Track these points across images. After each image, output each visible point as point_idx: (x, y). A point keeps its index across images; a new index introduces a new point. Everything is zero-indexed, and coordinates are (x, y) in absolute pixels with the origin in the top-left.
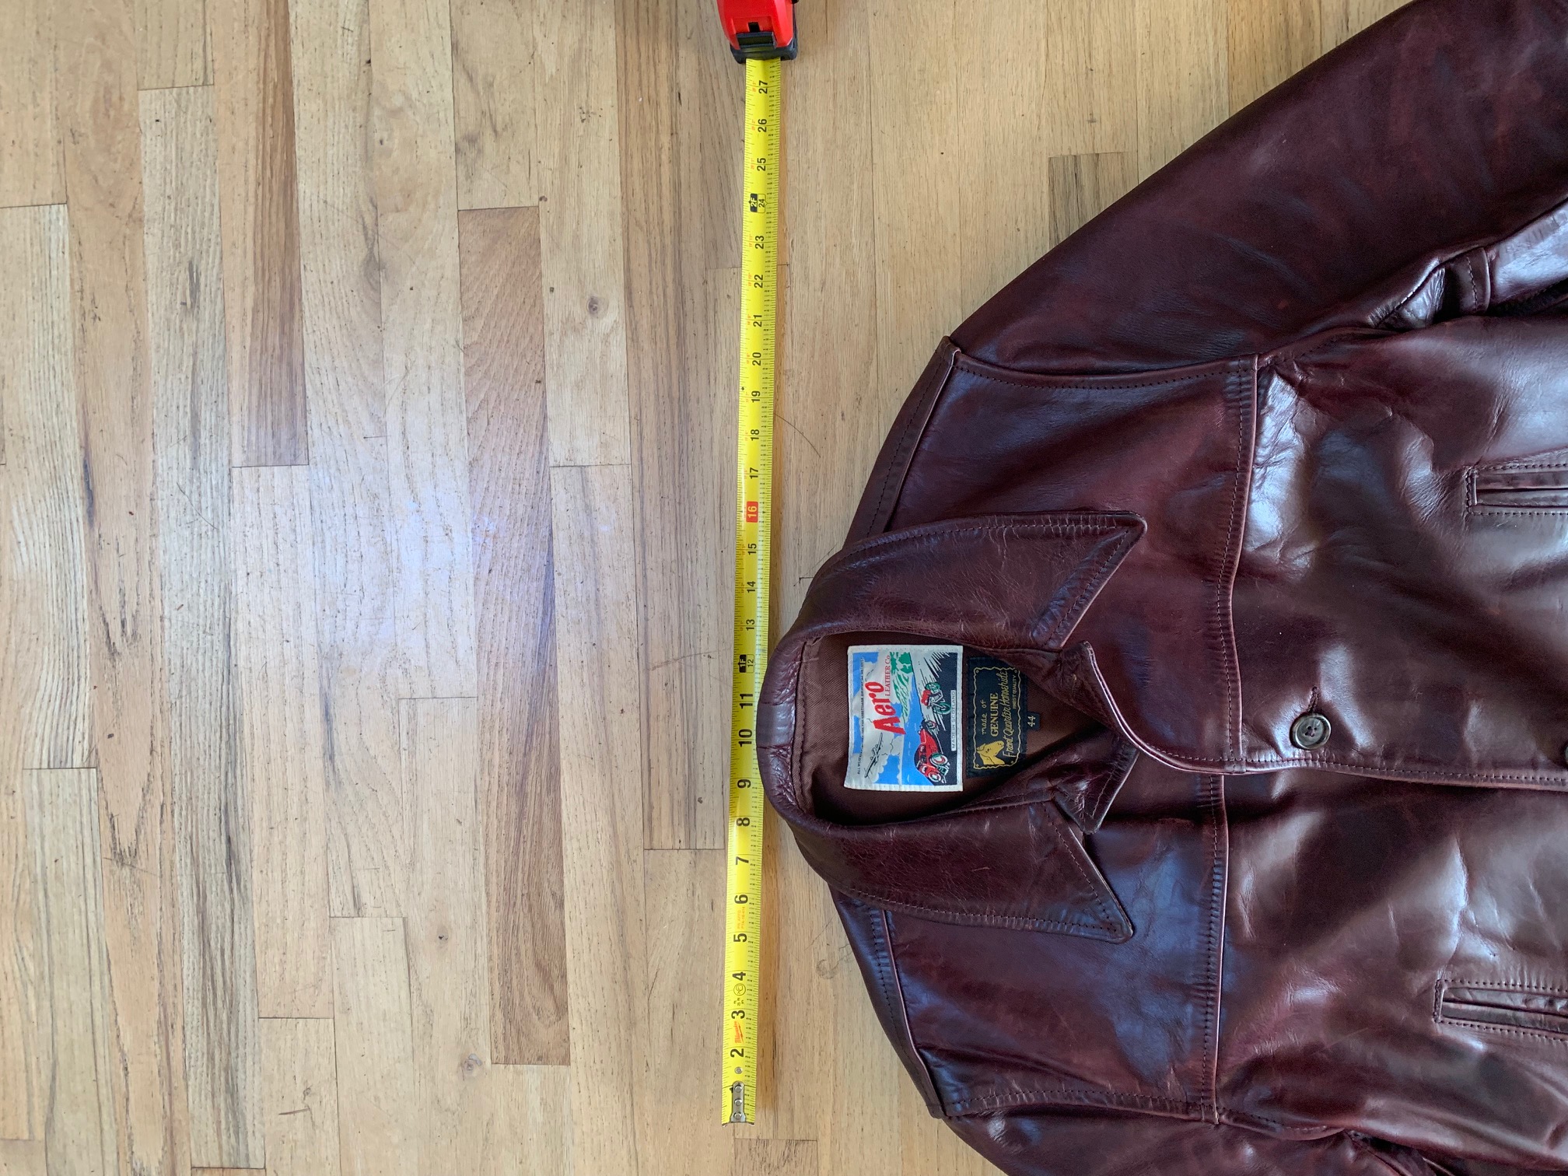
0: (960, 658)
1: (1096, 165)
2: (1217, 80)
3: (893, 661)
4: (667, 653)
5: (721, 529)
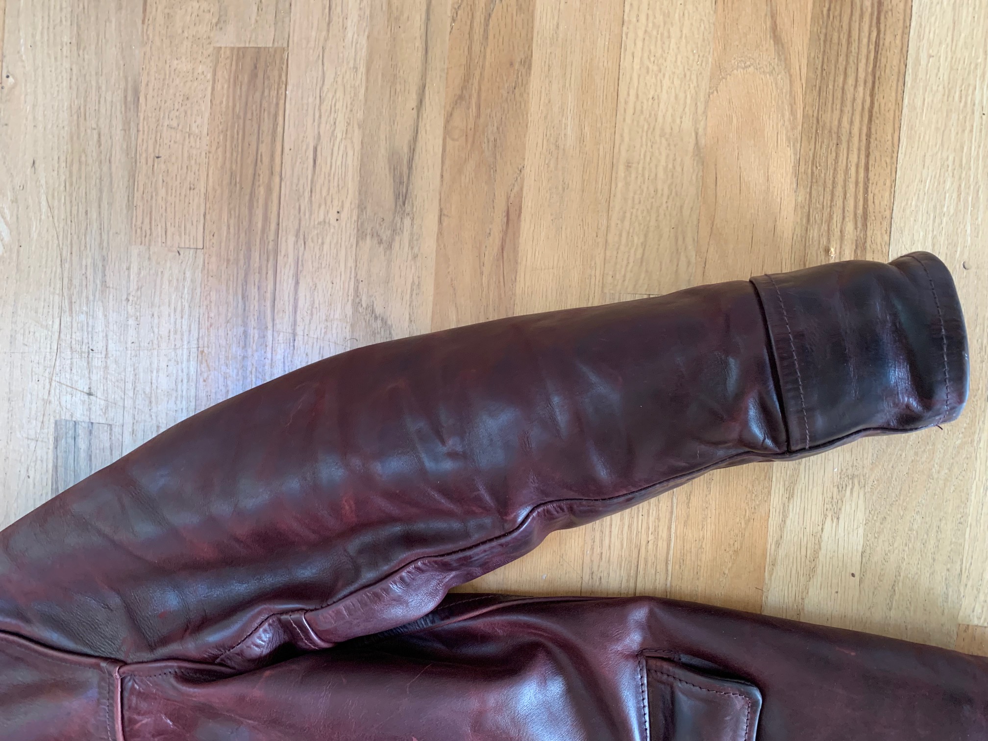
1: (90, 432)
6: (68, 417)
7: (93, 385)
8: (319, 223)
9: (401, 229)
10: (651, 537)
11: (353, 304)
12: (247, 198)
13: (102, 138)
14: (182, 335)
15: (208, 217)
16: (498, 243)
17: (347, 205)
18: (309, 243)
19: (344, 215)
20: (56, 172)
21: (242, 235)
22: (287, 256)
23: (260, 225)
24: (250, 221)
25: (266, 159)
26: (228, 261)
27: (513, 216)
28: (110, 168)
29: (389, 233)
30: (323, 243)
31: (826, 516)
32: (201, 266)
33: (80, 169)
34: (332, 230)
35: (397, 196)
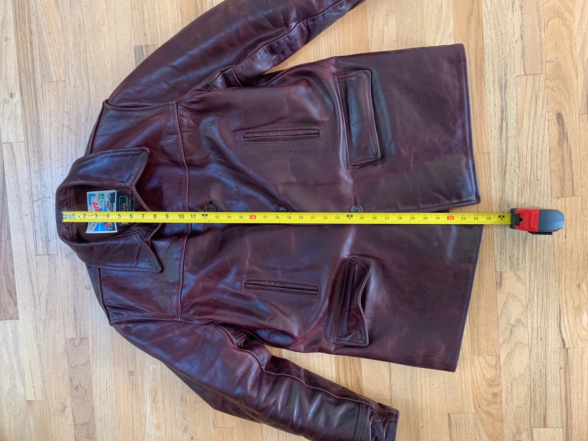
0: (116, 194)
1: (147, 48)
2: (178, 22)
3: (99, 196)
4: (38, 198)
5: (51, 159)
6: (139, 45)
7: (146, 32)
14: (175, 9)
31: (384, 25)
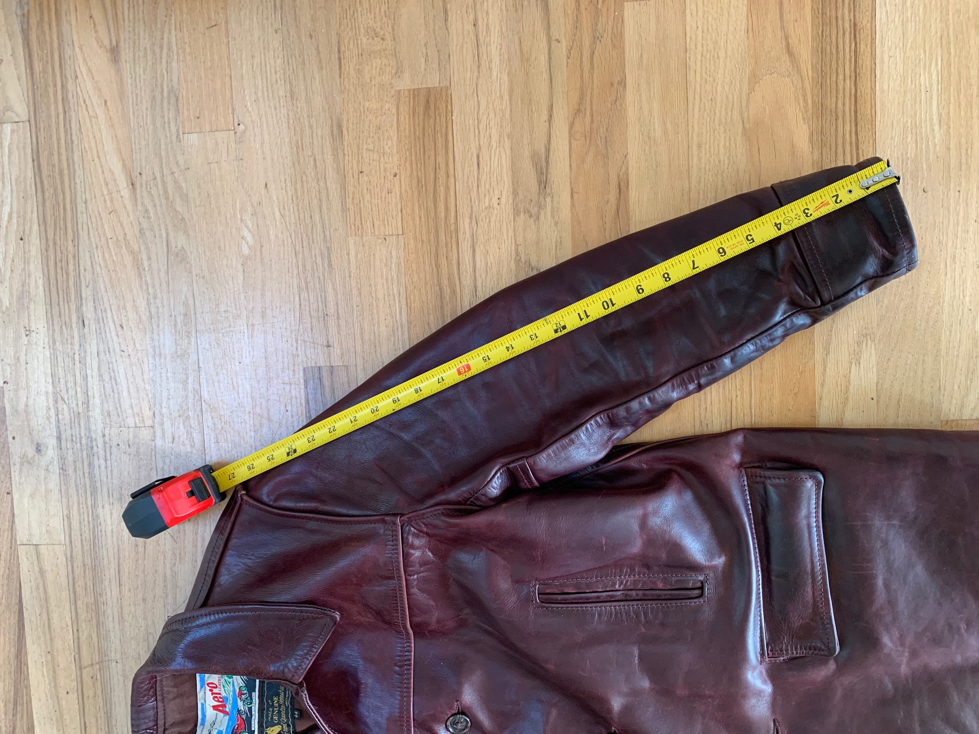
1: (332, 373)
2: (401, 324)
4: (92, 659)
5: (120, 585)
6: (313, 365)
7: (331, 340)
8: (486, 208)
9: (545, 206)
10: (739, 393)
11: (515, 262)
12: (431, 195)
13: (317, 162)
14: (394, 296)
15: (404, 211)
16: (614, 207)
17: (504, 193)
18: (481, 223)
19: (503, 200)
20: (284, 190)
21: (431, 222)
22: (464, 233)
23: (443, 214)
24: (436, 212)
25: (443, 167)
26: (422, 241)
27: (623, 188)
28: (326, 183)
29: (536, 209)
30: (490, 222)
31: (851, 363)
32: (402, 248)
33: (302, 186)
34: (496, 212)
35: (540, 183)
